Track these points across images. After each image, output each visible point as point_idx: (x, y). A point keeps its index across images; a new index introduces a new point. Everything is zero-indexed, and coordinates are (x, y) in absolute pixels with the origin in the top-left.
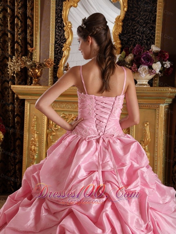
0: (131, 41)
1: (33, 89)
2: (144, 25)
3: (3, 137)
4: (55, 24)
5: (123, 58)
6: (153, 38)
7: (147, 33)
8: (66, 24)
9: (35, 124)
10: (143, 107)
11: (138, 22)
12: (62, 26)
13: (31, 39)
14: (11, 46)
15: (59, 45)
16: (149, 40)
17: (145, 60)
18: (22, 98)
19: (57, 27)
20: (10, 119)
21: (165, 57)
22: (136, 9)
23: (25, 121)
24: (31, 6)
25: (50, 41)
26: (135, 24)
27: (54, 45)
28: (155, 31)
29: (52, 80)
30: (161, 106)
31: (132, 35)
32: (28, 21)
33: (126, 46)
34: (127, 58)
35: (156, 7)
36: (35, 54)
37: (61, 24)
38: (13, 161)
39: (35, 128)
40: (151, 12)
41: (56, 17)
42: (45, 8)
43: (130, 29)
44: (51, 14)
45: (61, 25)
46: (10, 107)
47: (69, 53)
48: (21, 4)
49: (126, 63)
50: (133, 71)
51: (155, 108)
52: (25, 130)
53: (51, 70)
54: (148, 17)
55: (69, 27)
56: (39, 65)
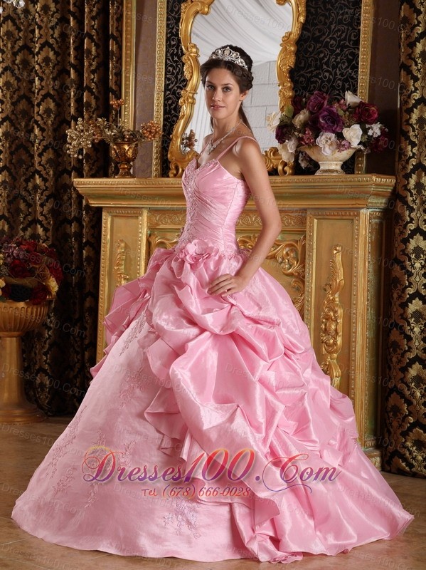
0: (313, 82)
1: (117, 184)
2: (338, 51)
3: (56, 289)
4: (164, 49)
5: (289, 118)
6: (355, 76)
7: (343, 67)
8: (187, 49)
9: (123, 260)
10: (329, 215)
11: (326, 46)
12: (180, 53)
13: (115, 82)
14: (76, 97)
15: (174, 93)
16: (346, 80)
17: (326, 122)
18: (97, 206)
19: (168, 55)
20: (72, 254)
21: (370, 116)
22: (323, 19)
23: (102, 253)
24: (117, 12)
25: (156, 85)
26: (321, 49)
27: (163, 93)
28: (358, 64)
29: (159, 168)
30: (363, 213)
31: (315, 70)
32: (110, 43)
34: (297, 118)
35: (360, 15)
36: (125, 112)
37: (177, 49)
38: (79, 343)
39: (123, 267)
40: (350, 24)
41: (167, 34)
42: (146, 17)
43: (312, 60)
44: (158, 28)
45: (178, 51)
46: (73, 227)
47: (192, 109)
48: (98, 8)
49: (295, 128)
50: (306, 144)
51: (351, 218)
52: (101, 273)
53: (156, 147)
54: (344, 34)
55: (192, 55)
56: (131, 135)
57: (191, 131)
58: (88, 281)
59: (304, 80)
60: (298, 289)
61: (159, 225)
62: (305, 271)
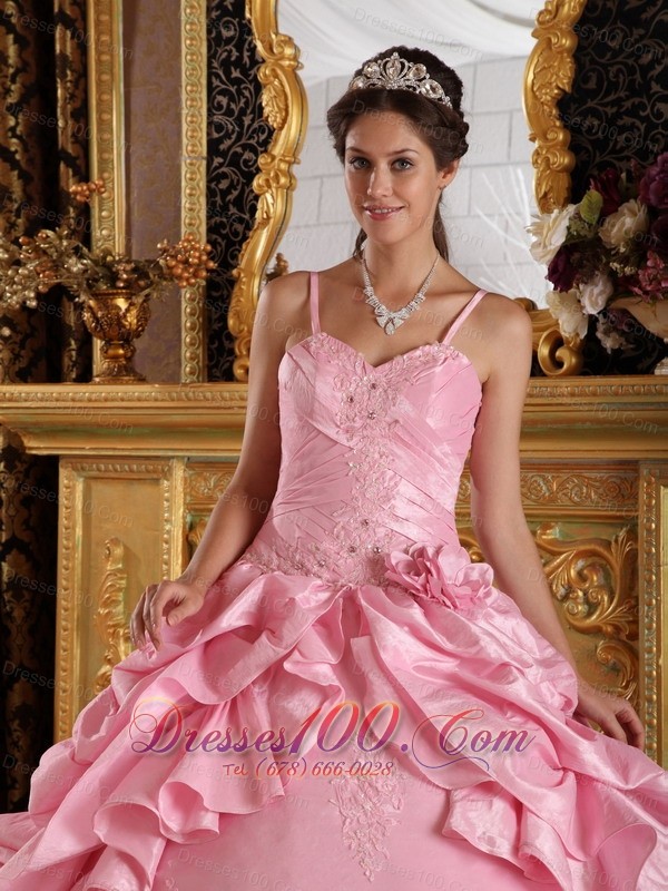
0: (622, 129)
1: (106, 400)
4: (204, 50)
5: (590, 225)
8: (270, 49)
9: (120, 590)
12: (246, 60)
13: (73, 135)
15: (235, 161)
18: (45, 453)
19: (215, 65)
23: (62, 572)
25: (185, 141)
26: (646, 42)
27: (204, 162)
29: (200, 351)
31: (628, 98)
32: (57, 36)
33: (598, 160)
34: (613, 226)
36: (101, 210)
37: (240, 49)
39: (120, 608)
41: (209, 10)
43: (619, 71)
45: (241, 53)
47: (287, 201)
49: (610, 253)
53: (192, 300)
55: (285, 63)
56: (134, 270)
59: (596, 123)
60: (616, 669)
62: (635, 622)
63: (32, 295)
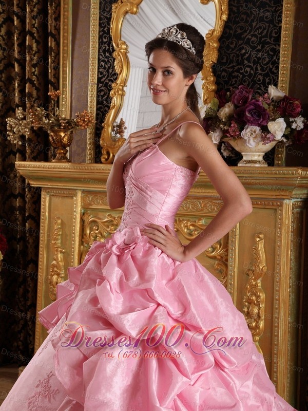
0: (234, 77)
1: (54, 168)
2: (259, 47)
4: (97, 46)
5: (214, 111)
6: (275, 71)
7: (264, 63)
8: (118, 46)
9: (59, 235)
11: (248, 42)
12: (111, 49)
13: (54, 75)
14: (20, 88)
15: (106, 85)
16: (267, 75)
17: (252, 115)
18: (36, 186)
19: (101, 51)
21: (294, 109)
22: (244, 17)
23: (41, 228)
24: (55, 12)
25: (90, 78)
26: (243, 45)
27: (96, 85)
28: (279, 59)
29: (92, 152)
30: (286, 204)
31: (236, 65)
32: (49, 40)
33: (226, 88)
34: (221, 111)
35: (282, 12)
37: (109, 46)
38: (23, 303)
39: (59, 241)
40: (271, 22)
41: (99, 32)
42: (81, 15)
43: (234, 56)
44: (91, 27)
46: (17, 202)
47: (122, 100)
48: (38, 9)
49: (220, 121)
50: (232, 136)
51: (274, 207)
52: (41, 245)
53: (90, 134)
54: (266, 31)
55: (122, 51)
56: (67, 123)
57: (122, 120)
58: (30, 250)
59: (226, 74)
60: (221, 272)
61: (91, 205)
62: (227, 255)
63: (28, 130)
